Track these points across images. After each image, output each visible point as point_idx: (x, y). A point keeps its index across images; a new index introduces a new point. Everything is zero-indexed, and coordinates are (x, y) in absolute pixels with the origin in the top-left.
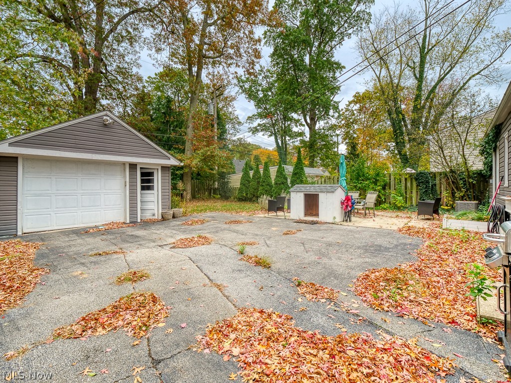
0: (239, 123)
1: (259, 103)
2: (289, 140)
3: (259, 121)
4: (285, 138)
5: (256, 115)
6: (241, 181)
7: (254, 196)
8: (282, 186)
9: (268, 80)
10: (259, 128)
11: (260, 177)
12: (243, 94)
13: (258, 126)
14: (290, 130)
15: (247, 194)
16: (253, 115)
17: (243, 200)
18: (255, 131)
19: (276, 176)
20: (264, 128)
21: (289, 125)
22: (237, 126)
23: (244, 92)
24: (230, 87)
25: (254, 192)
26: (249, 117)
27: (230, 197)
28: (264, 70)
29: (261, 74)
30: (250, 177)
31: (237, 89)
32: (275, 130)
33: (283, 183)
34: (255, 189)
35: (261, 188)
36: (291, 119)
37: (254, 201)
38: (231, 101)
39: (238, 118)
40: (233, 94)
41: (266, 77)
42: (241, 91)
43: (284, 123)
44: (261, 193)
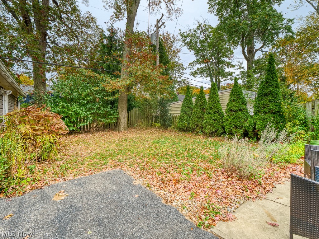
0: (183, 69)
1: (198, 52)
2: (222, 78)
3: (198, 66)
4: (219, 77)
5: (196, 61)
6: (182, 109)
7: (197, 126)
8: (240, 113)
9: (205, 33)
10: (198, 71)
11: (204, 103)
12: (185, 46)
13: (197, 70)
14: (223, 71)
15: (189, 124)
16: (193, 62)
17: (184, 131)
18: (195, 74)
19: (230, 100)
20: (201, 71)
21: (222, 67)
22: (181, 71)
23: (186, 45)
24: (176, 43)
25: (197, 121)
26: (190, 64)
27: (170, 126)
28: (202, 26)
29: (199, 29)
30: (192, 104)
31: (180, 43)
32: (210, 72)
33: (241, 110)
34: (199, 118)
35: (206, 116)
36: (223, 62)
37: (197, 132)
38: (177, 53)
39: (182, 65)
40: (178, 47)
41: (203, 31)
42: (183, 44)
43: (217, 65)
44: (207, 122)
